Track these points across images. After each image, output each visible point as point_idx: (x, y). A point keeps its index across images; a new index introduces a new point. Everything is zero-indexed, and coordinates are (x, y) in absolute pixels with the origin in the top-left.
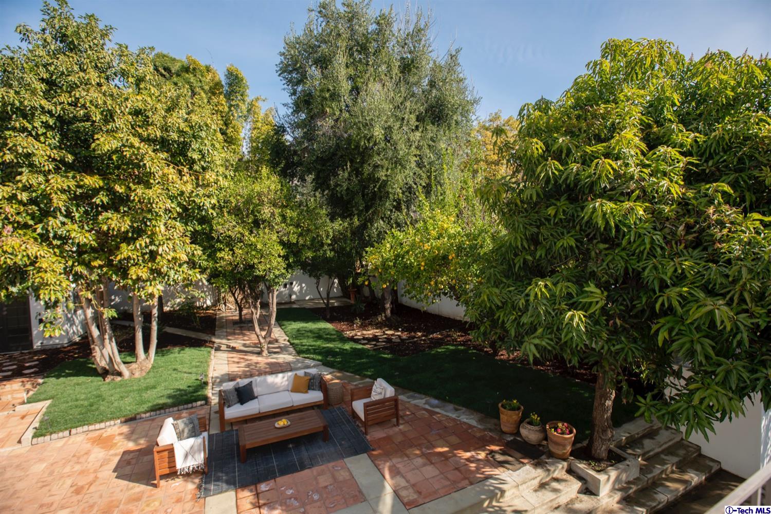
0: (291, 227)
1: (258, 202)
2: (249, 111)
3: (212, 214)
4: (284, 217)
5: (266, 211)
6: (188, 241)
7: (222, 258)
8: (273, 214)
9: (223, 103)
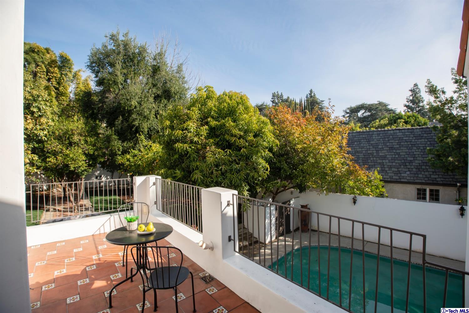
0: (90, 146)
1: (71, 133)
2: (74, 77)
3: (44, 139)
4: (86, 142)
5: (76, 138)
6: (30, 152)
7: (50, 161)
8: (80, 140)
9: (57, 72)
